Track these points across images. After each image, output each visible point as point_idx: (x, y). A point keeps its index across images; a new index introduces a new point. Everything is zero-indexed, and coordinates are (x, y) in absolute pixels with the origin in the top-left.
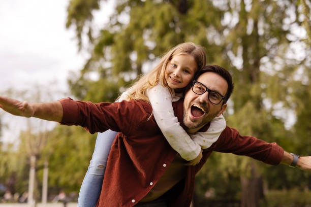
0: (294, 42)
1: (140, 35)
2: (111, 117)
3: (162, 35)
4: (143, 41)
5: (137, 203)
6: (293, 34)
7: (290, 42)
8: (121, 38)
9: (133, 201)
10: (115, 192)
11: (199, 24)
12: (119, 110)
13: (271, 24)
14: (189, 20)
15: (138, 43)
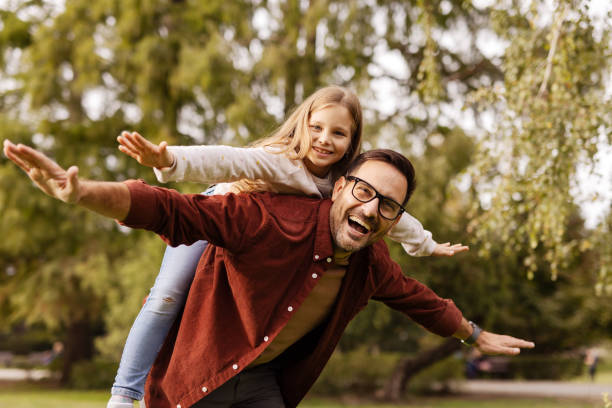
0: (378, 78)
1: (89, 34)
2: (212, 220)
3: (134, 39)
4: (94, 47)
5: (241, 369)
6: (377, 64)
7: (371, 78)
8: (47, 34)
9: (235, 367)
10: (205, 351)
11: (210, 25)
12: (226, 208)
13: (342, 42)
14: (189, 15)
15: (82, 49)
